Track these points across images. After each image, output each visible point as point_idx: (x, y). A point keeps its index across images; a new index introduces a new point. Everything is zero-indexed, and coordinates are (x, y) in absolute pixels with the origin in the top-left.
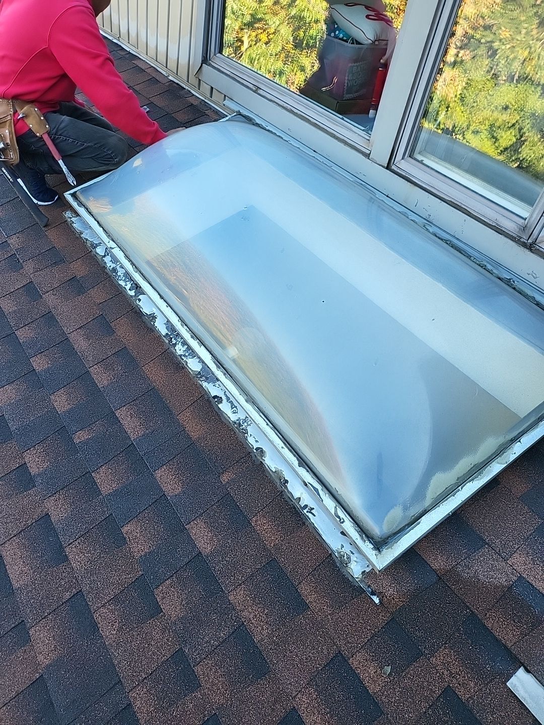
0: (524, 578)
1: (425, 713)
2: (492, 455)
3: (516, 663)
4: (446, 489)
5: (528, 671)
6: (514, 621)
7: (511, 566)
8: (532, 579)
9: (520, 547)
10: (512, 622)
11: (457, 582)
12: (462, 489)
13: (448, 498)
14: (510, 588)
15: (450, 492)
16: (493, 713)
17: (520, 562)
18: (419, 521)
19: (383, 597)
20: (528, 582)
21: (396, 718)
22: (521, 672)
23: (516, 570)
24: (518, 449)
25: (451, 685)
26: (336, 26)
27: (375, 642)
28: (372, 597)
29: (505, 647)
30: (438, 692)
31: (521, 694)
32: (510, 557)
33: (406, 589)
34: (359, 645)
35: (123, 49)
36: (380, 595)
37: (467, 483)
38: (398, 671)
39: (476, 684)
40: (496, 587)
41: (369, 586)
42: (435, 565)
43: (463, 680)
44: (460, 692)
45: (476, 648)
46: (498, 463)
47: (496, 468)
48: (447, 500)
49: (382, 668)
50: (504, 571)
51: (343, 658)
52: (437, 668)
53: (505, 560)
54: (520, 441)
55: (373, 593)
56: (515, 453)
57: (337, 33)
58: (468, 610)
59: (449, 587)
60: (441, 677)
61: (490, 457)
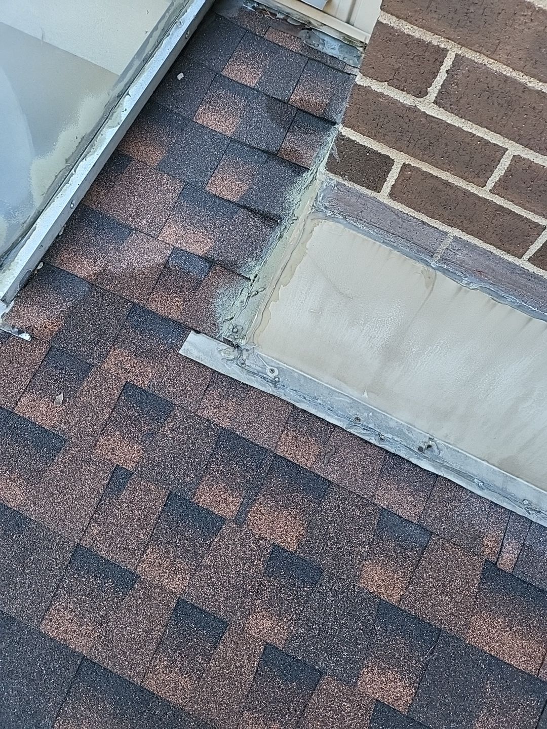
0: (178, 248)
3: (183, 330)
5: (198, 332)
7: (163, 241)
8: (185, 245)
9: (168, 219)
11: (111, 281)
12: (75, 171)
13: (62, 188)
14: (166, 264)
17: (171, 235)
19: (33, 330)
20: (183, 250)
21: (81, 437)
22: (192, 336)
23: (168, 244)
24: (128, 104)
25: (129, 381)
27: (38, 379)
28: (20, 336)
31: (194, 355)
32: (160, 233)
33: (57, 312)
34: (21, 390)
36: (28, 329)
37: (79, 163)
38: (70, 394)
39: (153, 368)
40: (152, 269)
41: (13, 327)
42: (83, 273)
43: (139, 370)
44: (141, 383)
46: (110, 127)
50: (158, 250)
52: (111, 372)
53: (155, 238)
54: (128, 94)
55: (20, 332)
56: (126, 110)
58: (129, 304)
59: (104, 289)
60: (118, 378)
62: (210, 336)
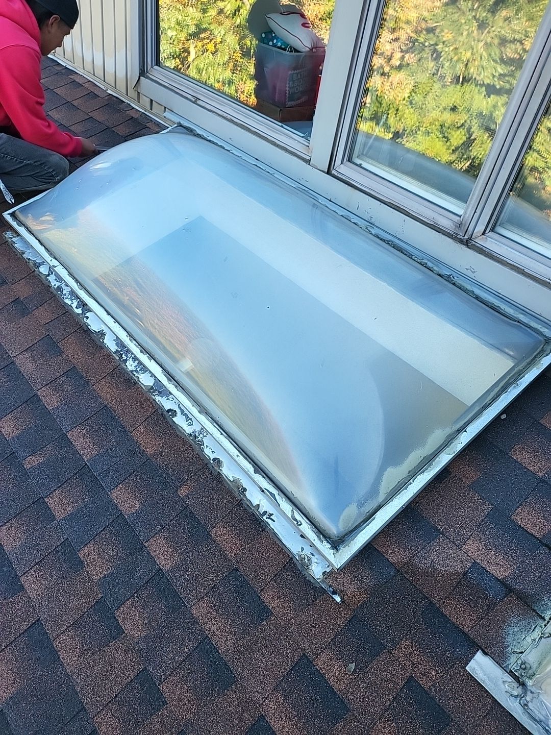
0: (478, 564)
1: (390, 705)
2: (440, 446)
3: (473, 647)
4: (398, 483)
5: (485, 654)
6: (471, 607)
7: (465, 553)
8: (485, 563)
9: (473, 534)
10: (469, 607)
11: (415, 573)
12: (413, 482)
13: (401, 492)
14: (465, 574)
15: (403, 485)
16: (454, 698)
17: (473, 549)
18: (374, 516)
19: (344, 595)
20: (482, 567)
21: (362, 713)
22: (479, 656)
23: (470, 557)
24: (464, 439)
25: (413, 675)
26: (273, 35)
27: (338, 640)
28: (333, 596)
29: (463, 632)
30: (402, 684)
31: (480, 676)
32: (464, 544)
33: (366, 585)
34: (323, 646)
35: (59, 64)
36: (342, 593)
37: (418, 476)
38: (362, 667)
39: (437, 672)
40: (452, 575)
41: (330, 586)
42: (393, 559)
43: (424, 669)
44: (423, 681)
45: (436, 637)
46: (446, 453)
47: (445, 458)
48: (399, 494)
49: (346, 666)
50: (459, 559)
51: (308, 660)
52: (399, 660)
53: (460, 547)
54: (466, 431)
55: (334, 593)
56: (462, 443)
57: (275, 41)
58: (426, 600)
59: (407, 579)
60: (404, 669)
61: (438, 448)
62: (497, 663)
